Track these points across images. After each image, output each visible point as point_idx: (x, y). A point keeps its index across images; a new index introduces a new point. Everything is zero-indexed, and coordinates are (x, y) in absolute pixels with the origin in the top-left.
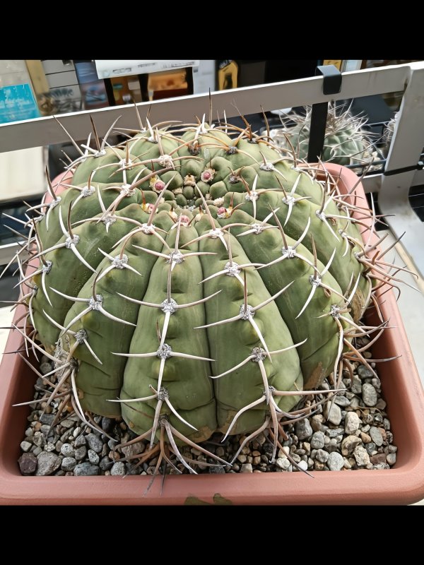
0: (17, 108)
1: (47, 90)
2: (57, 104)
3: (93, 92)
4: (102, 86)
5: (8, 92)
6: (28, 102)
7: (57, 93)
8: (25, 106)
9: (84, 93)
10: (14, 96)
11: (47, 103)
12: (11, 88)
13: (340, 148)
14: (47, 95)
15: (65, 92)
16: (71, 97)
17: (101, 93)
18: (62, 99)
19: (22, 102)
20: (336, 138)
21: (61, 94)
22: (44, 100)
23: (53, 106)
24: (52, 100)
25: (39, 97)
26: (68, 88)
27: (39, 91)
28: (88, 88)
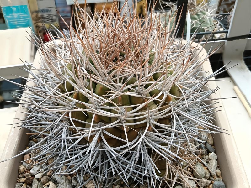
0: (18, 18)
1: (37, 9)
2: (42, 17)
3: (63, 12)
4: (69, 9)
5: (14, 9)
6: (25, 15)
7: (43, 11)
8: (24, 18)
9: (58, 12)
10: (18, 11)
11: (37, 16)
12: (17, 7)
13: (198, 22)
14: (37, 12)
15: (47, 11)
16: (50, 13)
17: (68, 12)
18: (46, 15)
19: (22, 15)
20: (196, 16)
21: (45, 12)
22: (35, 14)
23: (40, 18)
24: (40, 15)
25: (32, 13)
26: (49, 9)
27: (33, 10)
28: (60, 9)
